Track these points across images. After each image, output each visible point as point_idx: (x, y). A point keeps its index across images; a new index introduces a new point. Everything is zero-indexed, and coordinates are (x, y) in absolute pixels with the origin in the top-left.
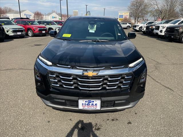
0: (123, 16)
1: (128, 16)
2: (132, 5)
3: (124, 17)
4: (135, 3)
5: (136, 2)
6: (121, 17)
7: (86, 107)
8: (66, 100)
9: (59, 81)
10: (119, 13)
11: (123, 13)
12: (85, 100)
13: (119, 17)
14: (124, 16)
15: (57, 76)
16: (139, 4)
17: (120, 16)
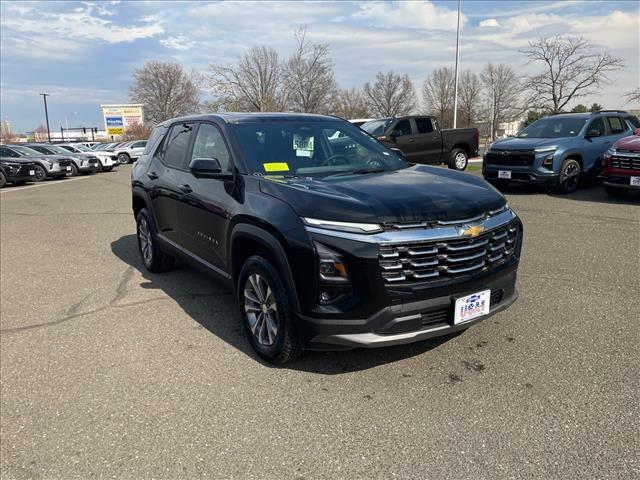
0: (120, 119)
1: (141, 119)
2: (142, 83)
3: (126, 124)
4: (153, 77)
5: (156, 75)
6: (114, 124)
7: (467, 315)
8: (422, 312)
9: (406, 266)
10: (105, 111)
11: (119, 110)
12: (466, 298)
13: (108, 124)
14: (124, 120)
15: (403, 255)
16: (166, 81)
17: (108, 119)
